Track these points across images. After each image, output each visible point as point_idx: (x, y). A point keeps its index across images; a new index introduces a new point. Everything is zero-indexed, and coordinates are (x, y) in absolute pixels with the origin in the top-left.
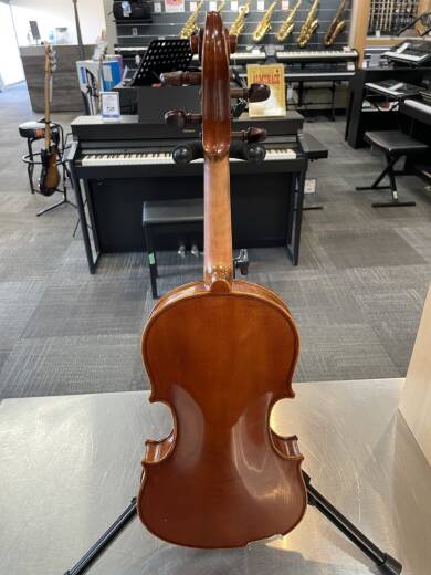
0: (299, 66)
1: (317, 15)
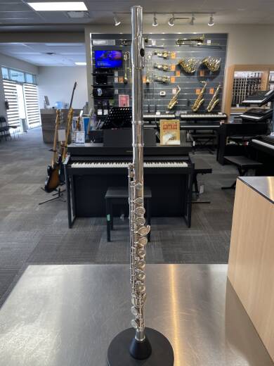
0: (193, 122)
1: (203, 96)
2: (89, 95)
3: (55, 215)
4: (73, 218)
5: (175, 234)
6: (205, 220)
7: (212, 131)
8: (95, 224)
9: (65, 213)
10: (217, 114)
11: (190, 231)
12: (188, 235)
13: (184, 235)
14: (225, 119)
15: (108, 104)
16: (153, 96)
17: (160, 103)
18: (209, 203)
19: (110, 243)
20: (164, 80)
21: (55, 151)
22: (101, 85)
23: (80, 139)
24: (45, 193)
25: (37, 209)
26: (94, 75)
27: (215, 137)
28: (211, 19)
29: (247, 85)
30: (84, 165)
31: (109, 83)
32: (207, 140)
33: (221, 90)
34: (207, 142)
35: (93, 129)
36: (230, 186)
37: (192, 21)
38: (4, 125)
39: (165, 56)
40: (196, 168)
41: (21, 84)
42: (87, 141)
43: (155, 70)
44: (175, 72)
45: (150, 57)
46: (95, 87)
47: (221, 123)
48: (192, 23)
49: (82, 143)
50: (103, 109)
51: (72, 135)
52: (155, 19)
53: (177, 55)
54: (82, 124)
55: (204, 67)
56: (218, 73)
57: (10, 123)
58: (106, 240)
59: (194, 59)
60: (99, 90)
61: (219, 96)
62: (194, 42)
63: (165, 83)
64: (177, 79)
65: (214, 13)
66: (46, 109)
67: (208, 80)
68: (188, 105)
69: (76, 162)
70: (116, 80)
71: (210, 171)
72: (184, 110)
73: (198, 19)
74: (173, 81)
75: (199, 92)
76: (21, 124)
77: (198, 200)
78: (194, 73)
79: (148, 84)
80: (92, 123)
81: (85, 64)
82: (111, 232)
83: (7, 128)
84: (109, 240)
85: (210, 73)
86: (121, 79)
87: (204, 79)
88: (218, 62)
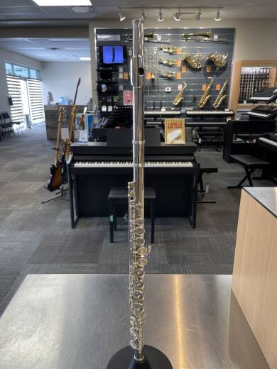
0: (199, 118)
1: (209, 92)
2: (93, 91)
3: (58, 214)
4: (75, 218)
5: (179, 234)
6: (210, 221)
7: (218, 128)
8: (99, 225)
9: (68, 212)
10: (224, 110)
11: (195, 232)
12: (193, 236)
13: (189, 236)
14: (232, 116)
15: (113, 100)
16: (158, 92)
17: (165, 99)
18: (215, 202)
19: (113, 244)
20: (170, 76)
21: (58, 150)
22: (106, 81)
23: (83, 138)
24: (48, 192)
25: (40, 208)
26: (98, 71)
27: (221, 135)
28: (218, 14)
29: (255, 81)
30: (87, 165)
31: (114, 78)
32: (213, 137)
33: (228, 86)
34: (213, 139)
35: (97, 127)
36: (236, 185)
37: (199, 16)
38: (7, 121)
39: (171, 51)
40: (201, 167)
41: (25, 79)
42: (90, 140)
43: (161, 66)
44: (181, 68)
45: (155, 52)
46: (100, 83)
47: (228, 120)
48: (198, 18)
49: (85, 142)
50: (107, 105)
51: (75, 132)
52: (161, 14)
53: (183, 51)
54: (86, 121)
55: (211, 62)
56: (225, 68)
57: (14, 119)
58: (109, 240)
59: (200, 54)
60: (103, 86)
61: (226, 92)
62: (200, 37)
63: (170, 79)
64: (183, 75)
65: (221, 8)
66: (49, 105)
67: (215, 76)
68: (194, 102)
69: (79, 161)
70: (121, 76)
71: (215, 170)
72: (189, 106)
73: (205, 14)
74: (179, 77)
75: (205, 88)
76: (24, 120)
77: (204, 200)
78: (200, 69)
79: (153, 80)
80: (96, 120)
81: (89, 59)
82: (115, 233)
83: (10, 124)
84: (112, 241)
85: (216, 69)
86: (126, 75)
87: (211, 74)
88: (225, 57)
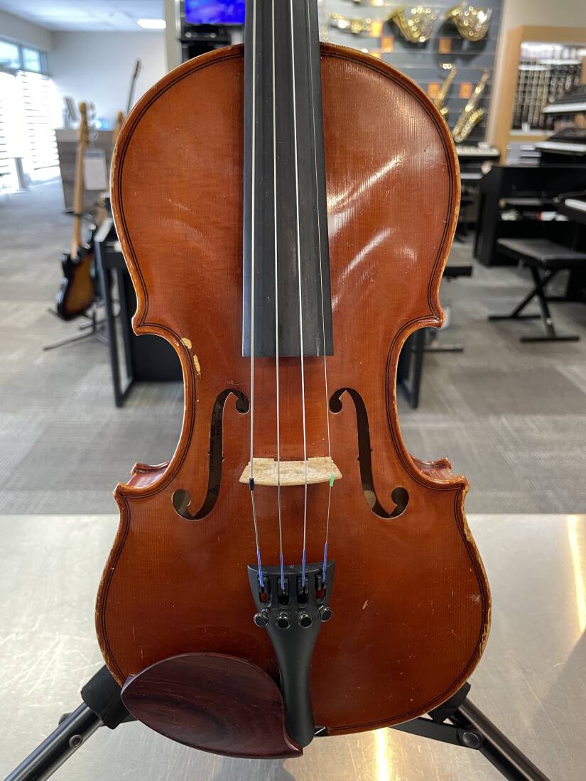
1: (445, 103)
3: (84, 375)
4: (124, 383)
10: (477, 147)
11: (416, 416)
18: (460, 351)
21: (79, 216)
24: (59, 324)
25: (40, 361)
26: (183, 41)
29: (551, 78)
33: (487, 90)
41: (13, 72)
44: (380, 39)
47: (486, 168)
55: (451, 28)
56: (482, 45)
61: (482, 103)
66: (68, 130)
67: (459, 61)
71: (466, 272)
76: (12, 169)
78: (424, 45)
85: (463, 46)
87: (451, 58)
